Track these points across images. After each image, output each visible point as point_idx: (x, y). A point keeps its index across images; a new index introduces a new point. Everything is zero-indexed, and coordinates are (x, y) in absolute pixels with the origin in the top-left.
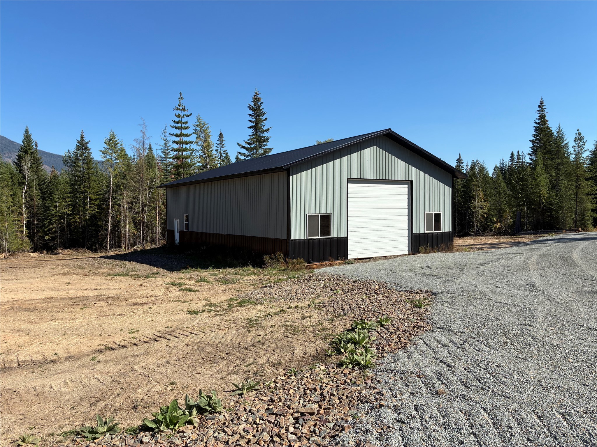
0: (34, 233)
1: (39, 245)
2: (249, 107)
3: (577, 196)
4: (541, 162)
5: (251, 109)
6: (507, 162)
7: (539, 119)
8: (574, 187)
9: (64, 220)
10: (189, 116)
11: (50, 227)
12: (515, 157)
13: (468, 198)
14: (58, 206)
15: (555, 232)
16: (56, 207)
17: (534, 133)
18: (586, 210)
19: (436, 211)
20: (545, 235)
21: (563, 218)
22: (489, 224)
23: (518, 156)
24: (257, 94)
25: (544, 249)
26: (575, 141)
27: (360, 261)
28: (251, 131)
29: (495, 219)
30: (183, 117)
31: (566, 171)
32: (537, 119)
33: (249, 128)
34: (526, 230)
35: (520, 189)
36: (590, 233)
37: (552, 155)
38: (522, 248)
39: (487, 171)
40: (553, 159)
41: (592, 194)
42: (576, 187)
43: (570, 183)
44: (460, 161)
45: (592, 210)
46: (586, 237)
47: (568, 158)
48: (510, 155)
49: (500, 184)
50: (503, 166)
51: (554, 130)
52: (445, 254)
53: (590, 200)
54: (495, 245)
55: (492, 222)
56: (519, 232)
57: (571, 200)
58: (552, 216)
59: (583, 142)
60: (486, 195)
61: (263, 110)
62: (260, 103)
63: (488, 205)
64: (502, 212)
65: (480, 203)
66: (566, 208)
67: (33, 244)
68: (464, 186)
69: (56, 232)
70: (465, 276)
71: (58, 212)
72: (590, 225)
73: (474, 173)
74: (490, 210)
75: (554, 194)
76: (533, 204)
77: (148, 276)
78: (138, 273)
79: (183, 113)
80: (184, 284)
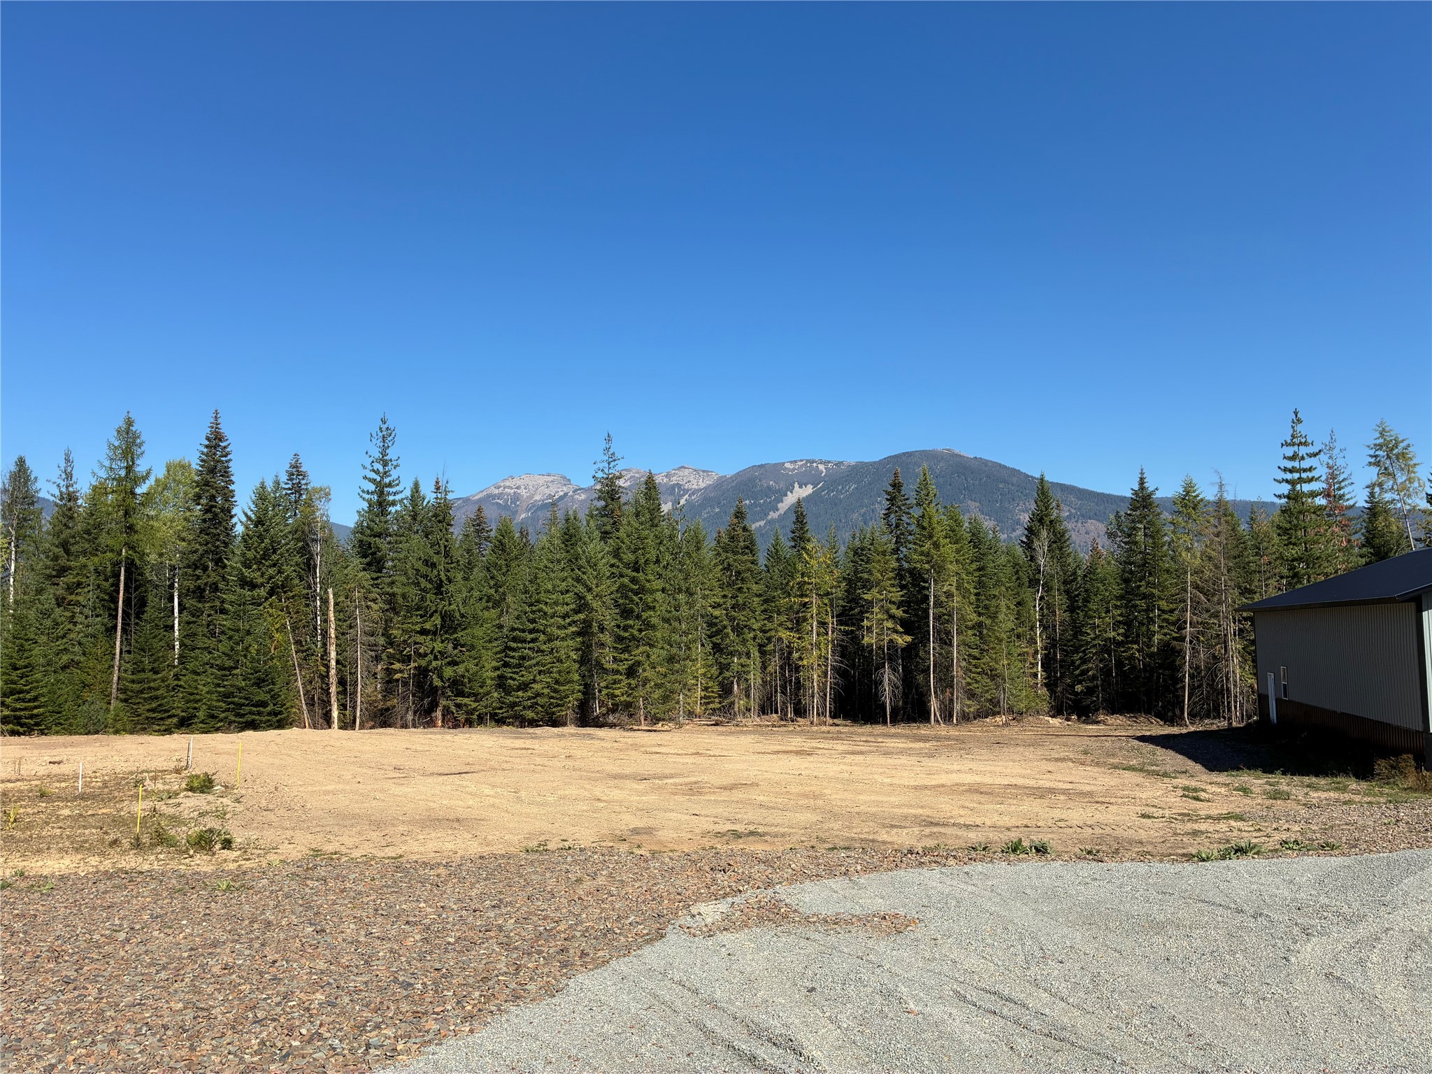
0: (1057, 679)
1: (1066, 703)
9: (1110, 655)
10: (1315, 455)
11: (1085, 667)
14: (1098, 627)
16: (1094, 627)
30: (1303, 458)
67: (1055, 700)
69: (1094, 678)
71: (1097, 637)
77: (1165, 775)
78: (1158, 768)
79: (1303, 451)
80: (1204, 790)
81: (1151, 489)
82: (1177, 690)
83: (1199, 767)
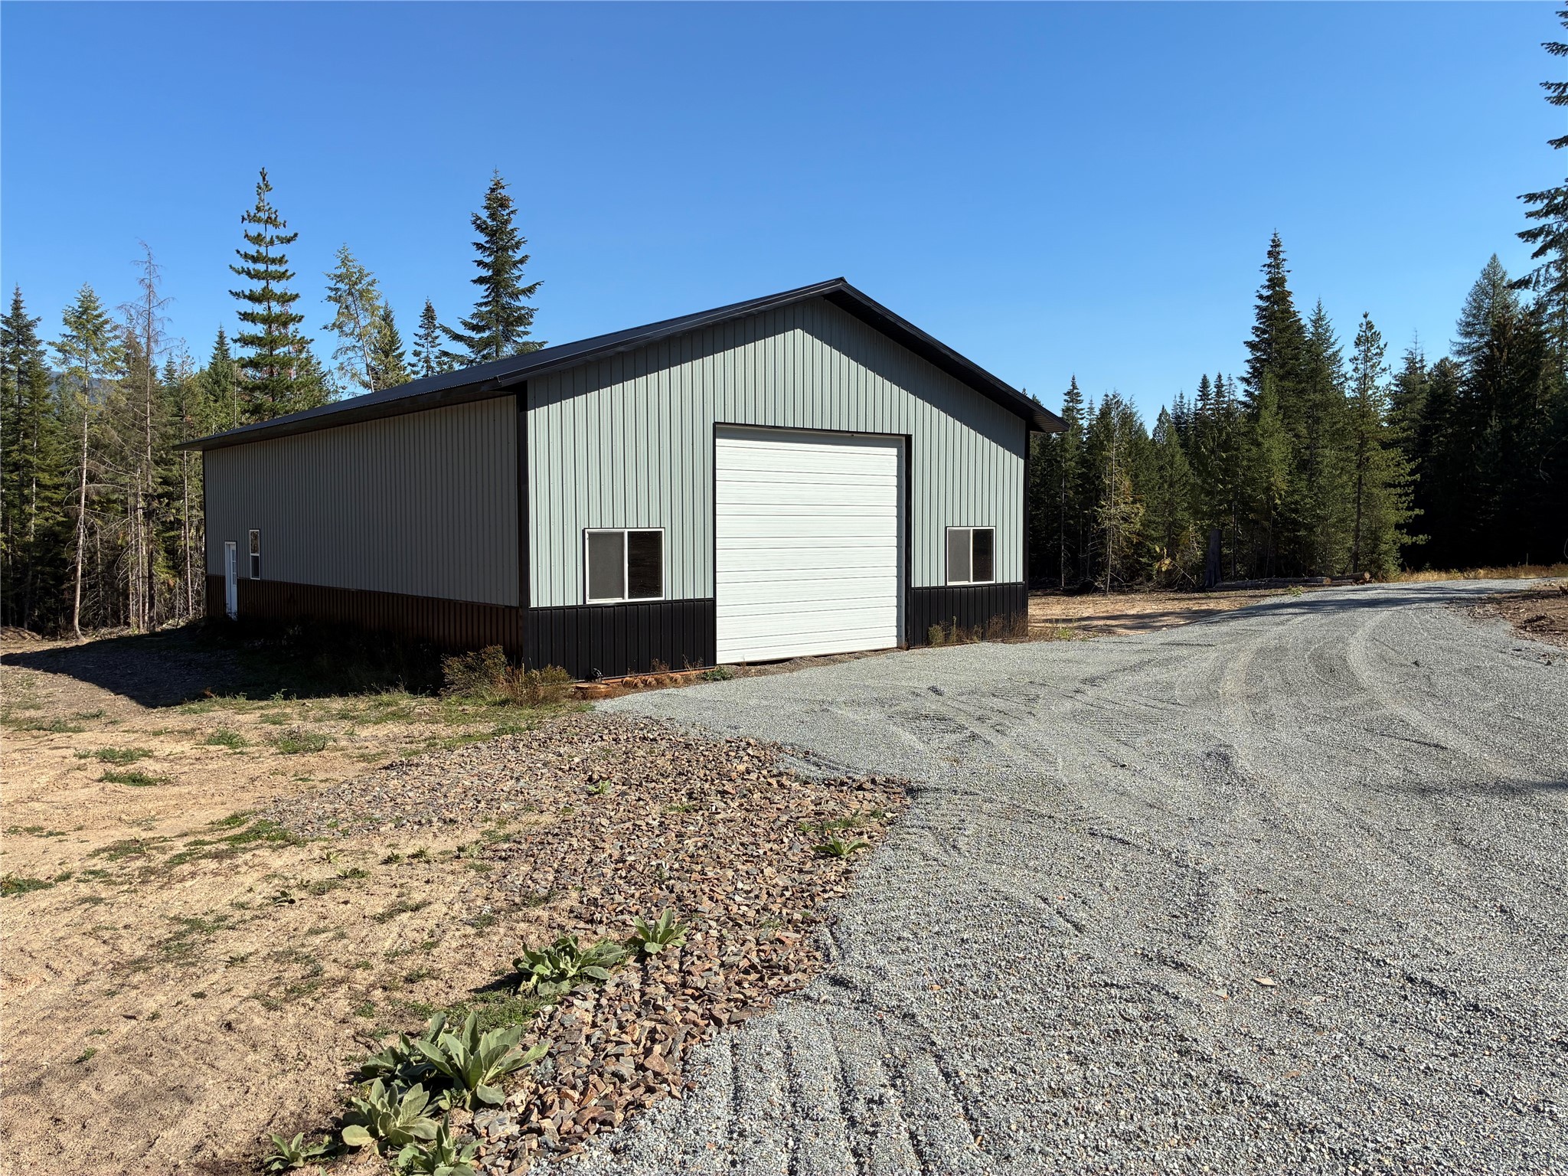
2: (474, 223)
3: (1359, 489)
4: (1273, 399)
5: (481, 227)
6: (1193, 402)
7: (1268, 287)
8: (1354, 466)
10: (289, 240)
12: (1212, 389)
13: (1093, 494)
15: (1305, 583)
17: (1257, 324)
18: (1383, 525)
19: (978, 523)
20: (1280, 591)
21: (1324, 545)
22: (1143, 560)
23: (1219, 386)
24: (498, 185)
25: (1270, 631)
26: (1357, 345)
27: (753, 669)
28: (481, 290)
29: (1158, 549)
30: (272, 242)
31: (1335, 423)
32: (1263, 287)
33: (475, 282)
34: (1232, 579)
35: (1220, 468)
36: (1392, 585)
37: (1300, 382)
38: (1214, 628)
39: (1141, 424)
40: (1303, 391)
41: (1399, 485)
42: (1358, 467)
43: (1343, 455)
44: (1073, 395)
45: (1398, 527)
46: (1382, 596)
47: (1338, 390)
48: (1198, 383)
49: (1173, 456)
50: (1183, 413)
51: (1306, 319)
52: (1000, 645)
53: (1394, 499)
54: (1146, 620)
55: (1153, 558)
56: (1216, 582)
57: (1345, 500)
58: (1296, 540)
59: (1378, 347)
60: (1136, 486)
61: (516, 233)
62: (507, 211)
63: (1142, 511)
64: (1177, 531)
65: (1122, 506)
66: (1333, 520)
68: (1083, 462)
70: (1031, 721)
72: (1391, 565)
73: (1107, 427)
74: (1146, 524)
75: (1304, 483)
76: (1252, 510)
77: (57, 727)
78: (40, 713)
79: (270, 232)
80: (148, 754)
81: (29, 318)
82: (62, 592)
83: (122, 702)
